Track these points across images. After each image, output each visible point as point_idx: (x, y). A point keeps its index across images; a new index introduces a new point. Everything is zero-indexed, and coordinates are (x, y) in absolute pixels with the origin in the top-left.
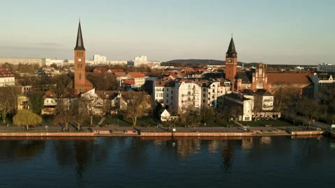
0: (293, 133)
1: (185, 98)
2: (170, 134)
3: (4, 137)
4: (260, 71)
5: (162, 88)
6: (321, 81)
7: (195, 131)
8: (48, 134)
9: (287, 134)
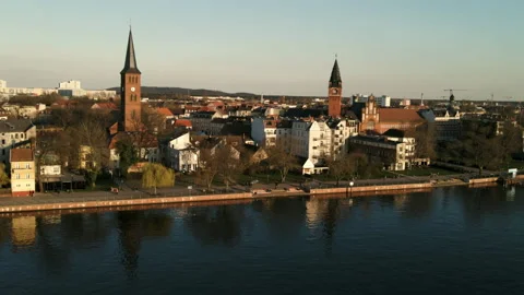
0: (471, 181)
1: (317, 143)
2: (344, 190)
3: (130, 205)
4: (371, 105)
5: (273, 130)
6: (437, 119)
7: (372, 185)
8: (191, 198)
9: (463, 183)
